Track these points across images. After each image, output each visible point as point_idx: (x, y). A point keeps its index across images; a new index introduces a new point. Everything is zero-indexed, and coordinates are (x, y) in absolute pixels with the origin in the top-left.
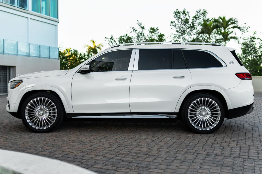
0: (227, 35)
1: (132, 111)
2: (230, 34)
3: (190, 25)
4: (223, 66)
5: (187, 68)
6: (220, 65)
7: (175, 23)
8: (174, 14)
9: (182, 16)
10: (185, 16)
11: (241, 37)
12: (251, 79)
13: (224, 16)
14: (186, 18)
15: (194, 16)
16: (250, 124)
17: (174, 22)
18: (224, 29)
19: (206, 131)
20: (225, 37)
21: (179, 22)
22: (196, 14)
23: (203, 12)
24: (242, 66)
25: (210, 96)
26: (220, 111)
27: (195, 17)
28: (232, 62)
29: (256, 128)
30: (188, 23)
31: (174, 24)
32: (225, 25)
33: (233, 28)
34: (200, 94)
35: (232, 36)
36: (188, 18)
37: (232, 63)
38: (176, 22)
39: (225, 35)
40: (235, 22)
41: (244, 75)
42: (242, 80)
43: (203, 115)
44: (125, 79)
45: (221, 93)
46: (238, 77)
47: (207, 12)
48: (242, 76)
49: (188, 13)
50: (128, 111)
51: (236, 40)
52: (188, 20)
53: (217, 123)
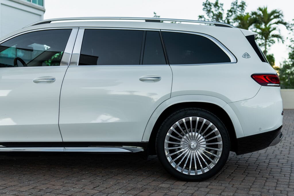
0: (268, 32)
1: (66, 139)
2: (272, 30)
3: (225, 21)
4: (231, 62)
5: (167, 64)
6: (227, 60)
7: (205, 18)
8: (204, 7)
9: (213, 9)
10: (218, 9)
11: (287, 38)
12: (278, 85)
13: (265, 7)
14: (218, 12)
15: (229, 9)
16: (280, 160)
17: (203, 16)
18: (265, 25)
19: (197, 176)
20: (265, 35)
21: (210, 17)
22: (232, 7)
23: (241, 4)
24: (265, 62)
25: (204, 113)
26: (222, 142)
27: (230, 11)
28: (246, 55)
29: (287, 169)
30: (222, 18)
31: (203, 19)
32: (266, 19)
33: (277, 23)
34: (187, 110)
35: (274, 35)
36: (221, 12)
37: (246, 57)
38: (206, 16)
39: (265, 32)
40: (280, 15)
41: (267, 78)
42: (262, 85)
43: (192, 147)
44: (53, 80)
45: (223, 108)
46: (256, 81)
47: (246, 4)
48: (264, 79)
49: (222, 6)
50: (58, 139)
51: (280, 39)
52: (222, 14)
53: (216, 162)
